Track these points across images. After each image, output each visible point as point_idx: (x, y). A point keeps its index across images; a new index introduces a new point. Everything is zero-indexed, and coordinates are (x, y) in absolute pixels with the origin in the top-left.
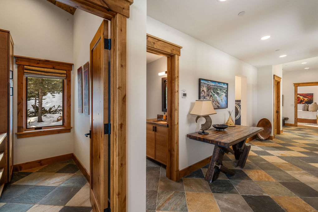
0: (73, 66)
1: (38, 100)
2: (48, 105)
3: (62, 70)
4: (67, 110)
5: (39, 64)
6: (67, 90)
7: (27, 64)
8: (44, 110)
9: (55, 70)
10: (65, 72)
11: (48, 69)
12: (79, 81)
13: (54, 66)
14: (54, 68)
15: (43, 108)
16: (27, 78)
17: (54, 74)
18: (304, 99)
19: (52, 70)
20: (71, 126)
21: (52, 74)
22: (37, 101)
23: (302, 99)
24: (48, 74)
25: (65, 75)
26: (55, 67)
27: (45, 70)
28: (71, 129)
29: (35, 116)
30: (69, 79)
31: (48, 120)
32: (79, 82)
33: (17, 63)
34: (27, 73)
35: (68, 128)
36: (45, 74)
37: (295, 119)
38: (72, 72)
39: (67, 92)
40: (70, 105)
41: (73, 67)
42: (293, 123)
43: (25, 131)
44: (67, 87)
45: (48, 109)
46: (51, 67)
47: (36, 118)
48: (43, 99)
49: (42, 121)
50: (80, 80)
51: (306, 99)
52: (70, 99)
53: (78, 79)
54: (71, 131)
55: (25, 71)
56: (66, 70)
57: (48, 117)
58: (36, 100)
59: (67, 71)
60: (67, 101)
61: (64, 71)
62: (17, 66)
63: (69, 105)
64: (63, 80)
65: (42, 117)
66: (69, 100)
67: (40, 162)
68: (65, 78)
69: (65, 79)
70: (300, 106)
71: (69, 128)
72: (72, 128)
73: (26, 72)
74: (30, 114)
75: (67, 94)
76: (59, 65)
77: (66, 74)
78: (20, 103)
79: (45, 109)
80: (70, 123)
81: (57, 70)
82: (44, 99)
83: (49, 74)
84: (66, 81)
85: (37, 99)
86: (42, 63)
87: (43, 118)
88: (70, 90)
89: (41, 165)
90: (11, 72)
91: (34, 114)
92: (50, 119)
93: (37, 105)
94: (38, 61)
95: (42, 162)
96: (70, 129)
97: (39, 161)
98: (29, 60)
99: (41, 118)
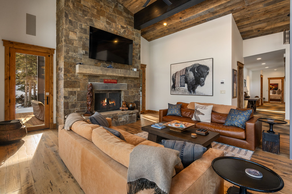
18: (273, 87)
23: (271, 87)
37: (269, 98)
42: (268, 101)
51: (274, 87)
70: (271, 91)
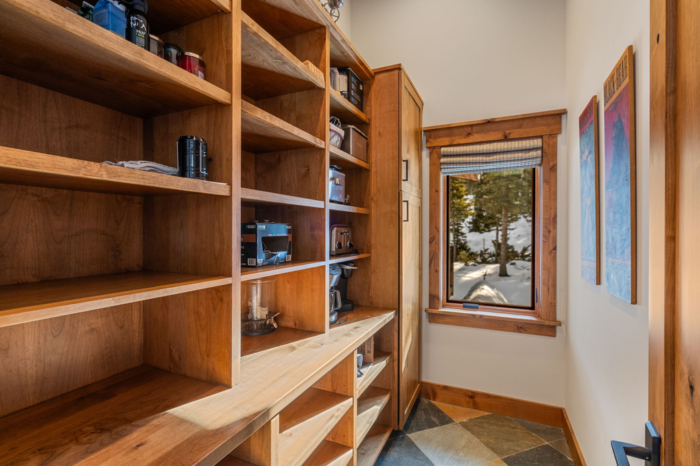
0: (564, 116)
1: (501, 230)
2: (520, 242)
3: (529, 138)
4: (544, 265)
5: (472, 135)
6: (544, 198)
7: (446, 141)
8: (513, 251)
9: (509, 143)
10: (538, 143)
11: (492, 144)
12: (584, 157)
13: (508, 132)
14: (506, 139)
15: (512, 247)
16: (448, 177)
17: (505, 156)
19: (502, 143)
20: (558, 318)
21: (502, 156)
22: (500, 233)
24: (491, 158)
25: (539, 152)
26: (509, 134)
27: (483, 150)
28: (558, 328)
29: (496, 262)
30: (551, 164)
31: (518, 274)
32: (584, 164)
33: (429, 145)
34: (447, 163)
35: (547, 323)
36: (484, 158)
38: (560, 138)
39: (545, 206)
40: (555, 248)
41: (564, 121)
43: (444, 306)
44: (545, 189)
45: (519, 250)
46: (499, 136)
47: (497, 267)
48: (510, 229)
49: (507, 275)
50: (590, 152)
52: (555, 228)
53: (582, 153)
54: (558, 334)
55: (442, 160)
56: (541, 137)
57: (519, 266)
58: (497, 230)
59: (546, 138)
60: (544, 236)
61: (535, 141)
62: (428, 151)
63: (551, 248)
64: (534, 169)
65: (508, 266)
66: (549, 232)
67: (472, 397)
68: (539, 161)
69: (540, 165)
71: (552, 323)
72: (560, 324)
73: (444, 163)
74: (490, 257)
75: (544, 213)
76: (520, 127)
77: (542, 148)
78: (433, 240)
79: (515, 250)
80: (555, 306)
81: (516, 142)
82: (513, 229)
83: (495, 157)
84: (540, 172)
85: (499, 228)
86: (477, 133)
87: (510, 268)
88: (555, 199)
89: (476, 406)
90: (405, 162)
91: (494, 258)
92: (523, 272)
93: (500, 241)
94: (469, 128)
95: (477, 399)
96: (554, 327)
97: (470, 394)
98: (449, 130)
99: (505, 268)
